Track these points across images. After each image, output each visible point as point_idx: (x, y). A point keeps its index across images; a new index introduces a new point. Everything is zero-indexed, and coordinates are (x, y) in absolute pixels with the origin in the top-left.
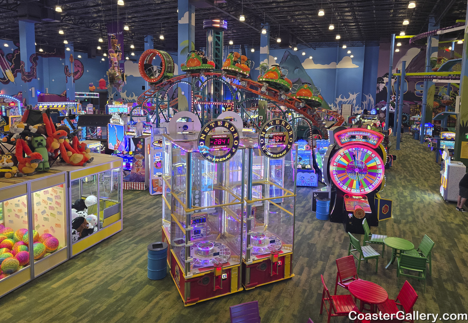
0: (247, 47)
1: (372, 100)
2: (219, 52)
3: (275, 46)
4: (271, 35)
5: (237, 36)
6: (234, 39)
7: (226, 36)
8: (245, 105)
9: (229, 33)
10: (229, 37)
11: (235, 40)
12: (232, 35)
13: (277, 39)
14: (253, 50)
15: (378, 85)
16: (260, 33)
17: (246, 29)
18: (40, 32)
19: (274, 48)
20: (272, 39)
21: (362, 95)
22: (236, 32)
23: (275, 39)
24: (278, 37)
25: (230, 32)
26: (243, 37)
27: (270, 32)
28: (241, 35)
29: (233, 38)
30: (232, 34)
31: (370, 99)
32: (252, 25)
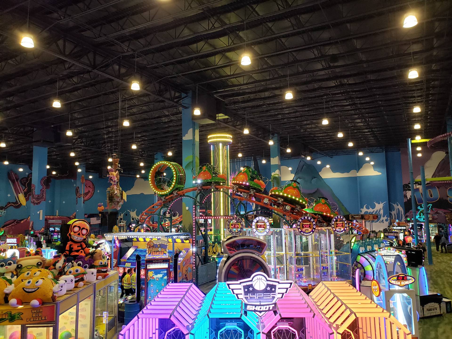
0: (258, 158)
1: (401, 209)
4: (279, 146)
5: (247, 149)
10: (237, 150)
11: (244, 152)
13: (286, 149)
14: (264, 162)
15: (404, 192)
16: (267, 144)
18: (54, 155)
19: (285, 159)
21: (390, 204)
22: (246, 145)
23: (284, 149)
24: (288, 147)
26: (254, 149)
27: (280, 143)
28: (251, 147)
29: (242, 150)
31: (398, 209)
32: (260, 138)
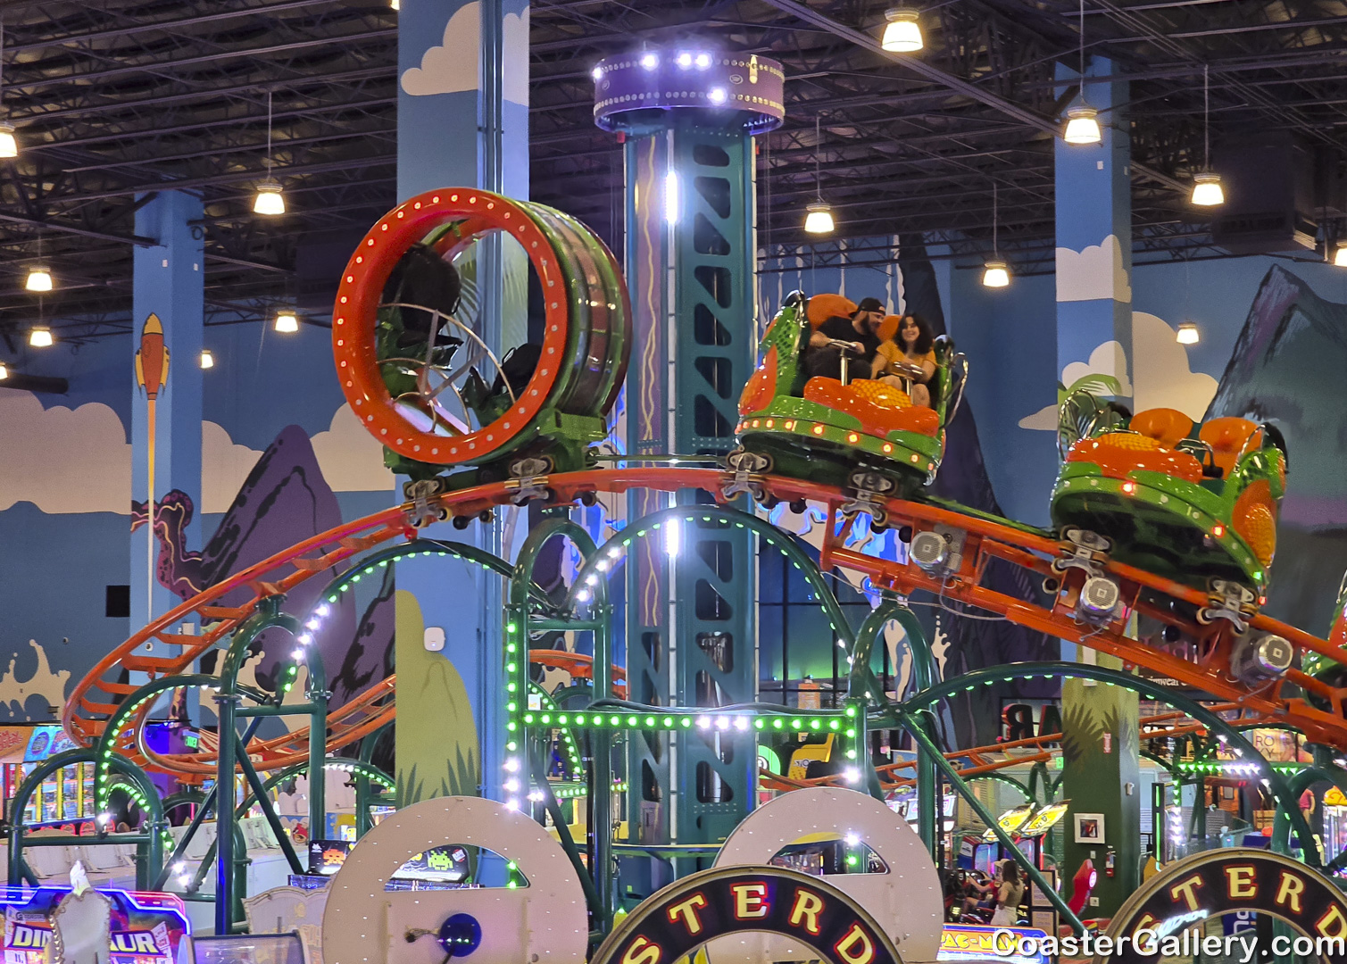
0: (945, 250)
2: (724, 301)
3: (1179, 240)
4: (1138, 155)
5: (864, 170)
6: (845, 190)
7: (775, 170)
8: (947, 723)
9: (804, 150)
10: (801, 177)
11: (846, 198)
12: (827, 165)
13: (1190, 183)
14: (996, 277)
16: (1050, 142)
17: (935, 112)
19: (1166, 255)
20: (1154, 185)
22: (854, 141)
23: (1170, 184)
24: (1199, 164)
25: (805, 139)
26: (916, 174)
27: (1132, 132)
28: (895, 156)
29: (834, 181)
30: (822, 157)
32: (985, 84)
